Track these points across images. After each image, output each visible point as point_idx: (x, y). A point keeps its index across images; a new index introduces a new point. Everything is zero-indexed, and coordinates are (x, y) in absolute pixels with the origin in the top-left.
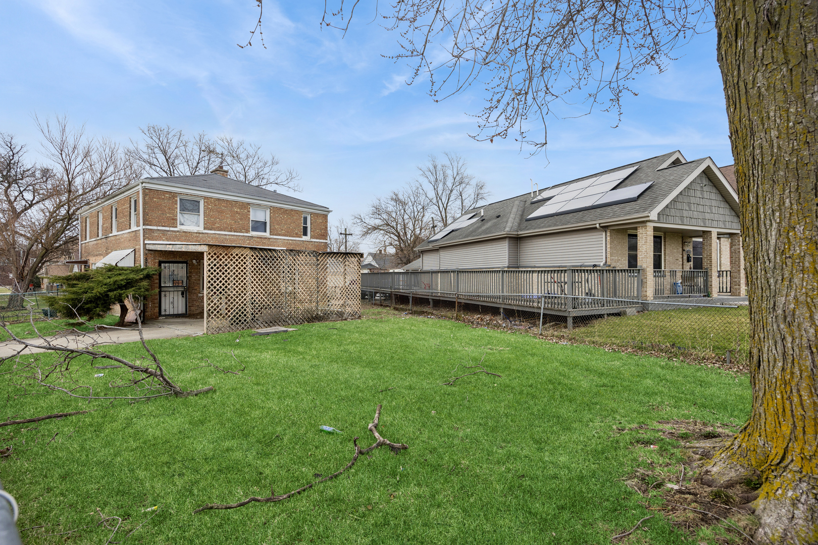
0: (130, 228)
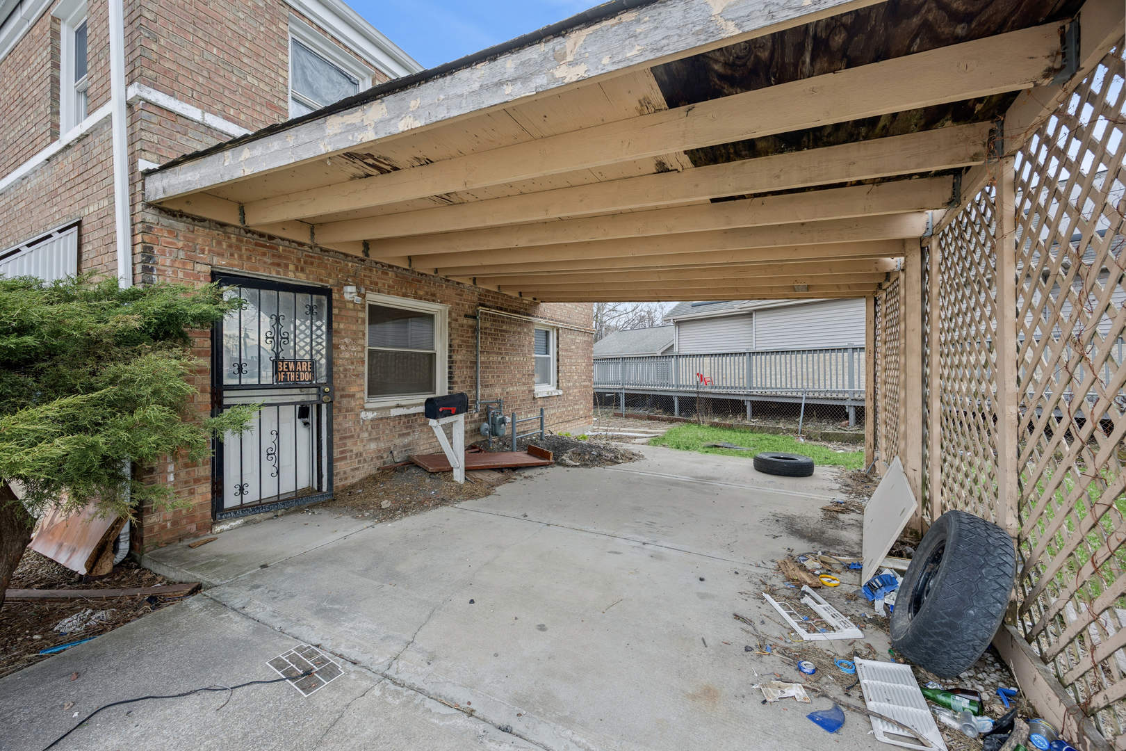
0: (52, 137)
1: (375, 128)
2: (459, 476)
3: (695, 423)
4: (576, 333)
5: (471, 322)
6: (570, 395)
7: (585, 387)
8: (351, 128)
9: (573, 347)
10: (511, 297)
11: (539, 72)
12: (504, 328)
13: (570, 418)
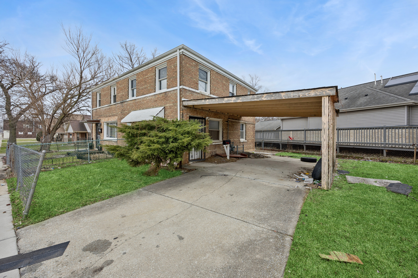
0: (155, 92)
1: (234, 101)
2: (228, 158)
3: (287, 152)
4: (251, 124)
5: (227, 123)
6: (249, 142)
7: (253, 140)
8: (229, 100)
9: (250, 128)
10: (235, 116)
11: (260, 98)
12: (234, 124)
13: (249, 148)
